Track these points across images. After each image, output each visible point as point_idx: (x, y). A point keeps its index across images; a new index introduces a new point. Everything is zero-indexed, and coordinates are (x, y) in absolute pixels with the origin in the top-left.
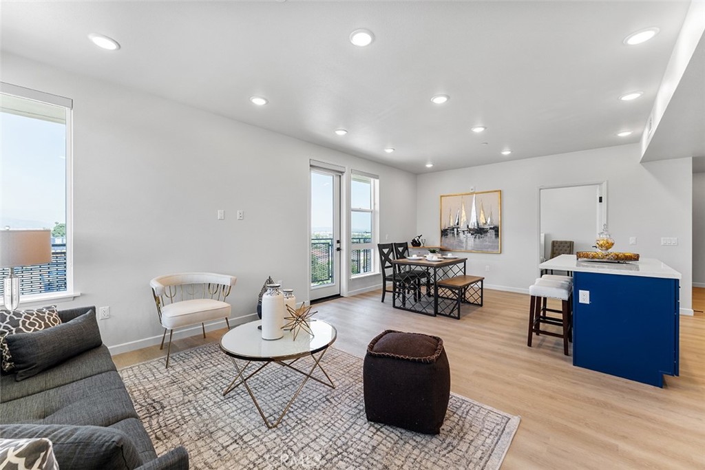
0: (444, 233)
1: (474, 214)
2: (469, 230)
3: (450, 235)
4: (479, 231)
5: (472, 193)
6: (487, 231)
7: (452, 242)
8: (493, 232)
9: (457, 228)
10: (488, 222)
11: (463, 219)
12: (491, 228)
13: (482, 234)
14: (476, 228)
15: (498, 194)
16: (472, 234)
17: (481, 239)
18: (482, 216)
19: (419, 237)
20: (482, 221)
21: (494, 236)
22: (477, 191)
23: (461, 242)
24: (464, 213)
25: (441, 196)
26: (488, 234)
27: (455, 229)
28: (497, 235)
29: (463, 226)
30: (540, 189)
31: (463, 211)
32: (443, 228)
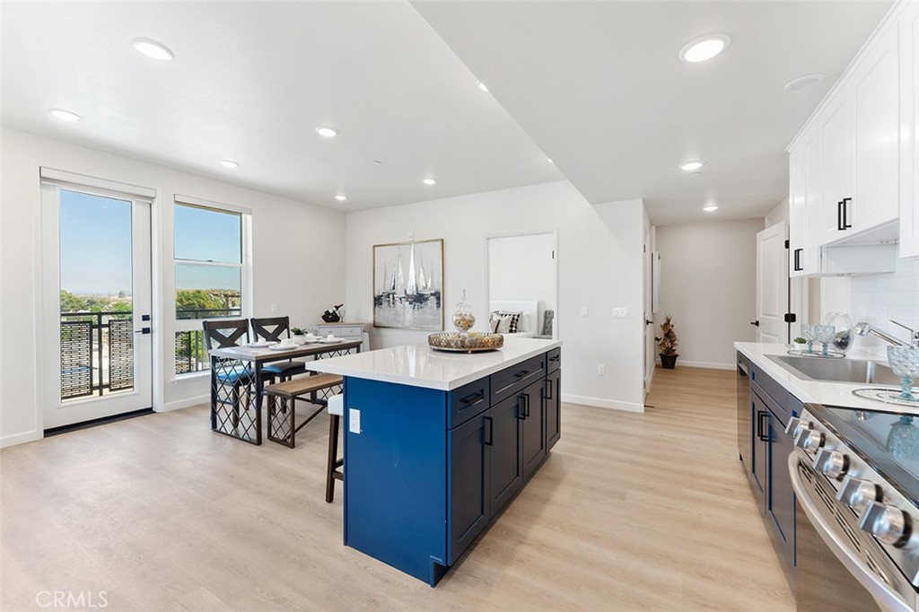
0: (378, 301)
1: (412, 273)
2: (407, 297)
3: (385, 304)
4: (419, 299)
5: (410, 243)
6: (427, 299)
7: (387, 314)
8: (433, 300)
9: (393, 294)
10: (429, 285)
11: (400, 281)
12: (432, 294)
13: (421, 303)
14: (415, 294)
15: (440, 242)
16: (410, 303)
17: (421, 310)
18: (422, 276)
19: (337, 308)
20: (422, 284)
21: (435, 306)
22: (416, 240)
23: (397, 314)
24: (401, 273)
25: (374, 247)
26: (429, 302)
27: (391, 296)
28: (438, 304)
29: (400, 293)
30: (488, 239)
31: (400, 269)
32: (377, 294)
